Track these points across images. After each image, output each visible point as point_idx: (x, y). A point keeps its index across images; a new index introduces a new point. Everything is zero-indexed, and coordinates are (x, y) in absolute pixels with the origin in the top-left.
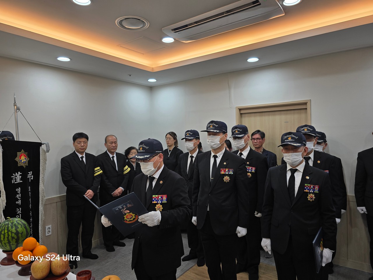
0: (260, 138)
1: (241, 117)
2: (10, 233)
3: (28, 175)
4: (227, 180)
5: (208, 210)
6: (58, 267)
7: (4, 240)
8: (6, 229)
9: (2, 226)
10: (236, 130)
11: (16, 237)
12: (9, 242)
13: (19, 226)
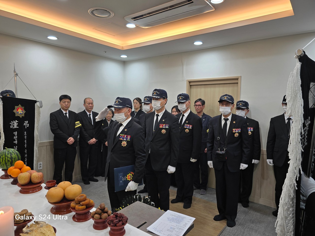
0: (201, 105)
1: (191, 88)
2: (6, 158)
3: (25, 123)
4: (164, 132)
5: (150, 153)
6: (35, 178)
7: (2, 162)
8: (4, 154)
9: (2, 153)
10: (180, 97)
11: (10, 161)
12: (6, 164)
13: (13, 154)
